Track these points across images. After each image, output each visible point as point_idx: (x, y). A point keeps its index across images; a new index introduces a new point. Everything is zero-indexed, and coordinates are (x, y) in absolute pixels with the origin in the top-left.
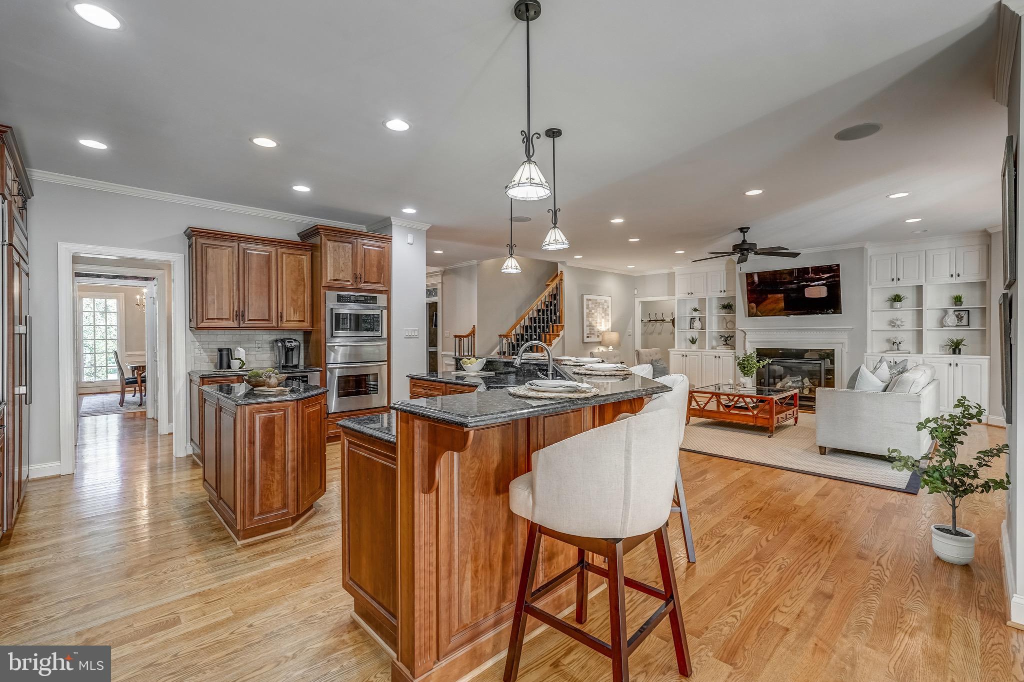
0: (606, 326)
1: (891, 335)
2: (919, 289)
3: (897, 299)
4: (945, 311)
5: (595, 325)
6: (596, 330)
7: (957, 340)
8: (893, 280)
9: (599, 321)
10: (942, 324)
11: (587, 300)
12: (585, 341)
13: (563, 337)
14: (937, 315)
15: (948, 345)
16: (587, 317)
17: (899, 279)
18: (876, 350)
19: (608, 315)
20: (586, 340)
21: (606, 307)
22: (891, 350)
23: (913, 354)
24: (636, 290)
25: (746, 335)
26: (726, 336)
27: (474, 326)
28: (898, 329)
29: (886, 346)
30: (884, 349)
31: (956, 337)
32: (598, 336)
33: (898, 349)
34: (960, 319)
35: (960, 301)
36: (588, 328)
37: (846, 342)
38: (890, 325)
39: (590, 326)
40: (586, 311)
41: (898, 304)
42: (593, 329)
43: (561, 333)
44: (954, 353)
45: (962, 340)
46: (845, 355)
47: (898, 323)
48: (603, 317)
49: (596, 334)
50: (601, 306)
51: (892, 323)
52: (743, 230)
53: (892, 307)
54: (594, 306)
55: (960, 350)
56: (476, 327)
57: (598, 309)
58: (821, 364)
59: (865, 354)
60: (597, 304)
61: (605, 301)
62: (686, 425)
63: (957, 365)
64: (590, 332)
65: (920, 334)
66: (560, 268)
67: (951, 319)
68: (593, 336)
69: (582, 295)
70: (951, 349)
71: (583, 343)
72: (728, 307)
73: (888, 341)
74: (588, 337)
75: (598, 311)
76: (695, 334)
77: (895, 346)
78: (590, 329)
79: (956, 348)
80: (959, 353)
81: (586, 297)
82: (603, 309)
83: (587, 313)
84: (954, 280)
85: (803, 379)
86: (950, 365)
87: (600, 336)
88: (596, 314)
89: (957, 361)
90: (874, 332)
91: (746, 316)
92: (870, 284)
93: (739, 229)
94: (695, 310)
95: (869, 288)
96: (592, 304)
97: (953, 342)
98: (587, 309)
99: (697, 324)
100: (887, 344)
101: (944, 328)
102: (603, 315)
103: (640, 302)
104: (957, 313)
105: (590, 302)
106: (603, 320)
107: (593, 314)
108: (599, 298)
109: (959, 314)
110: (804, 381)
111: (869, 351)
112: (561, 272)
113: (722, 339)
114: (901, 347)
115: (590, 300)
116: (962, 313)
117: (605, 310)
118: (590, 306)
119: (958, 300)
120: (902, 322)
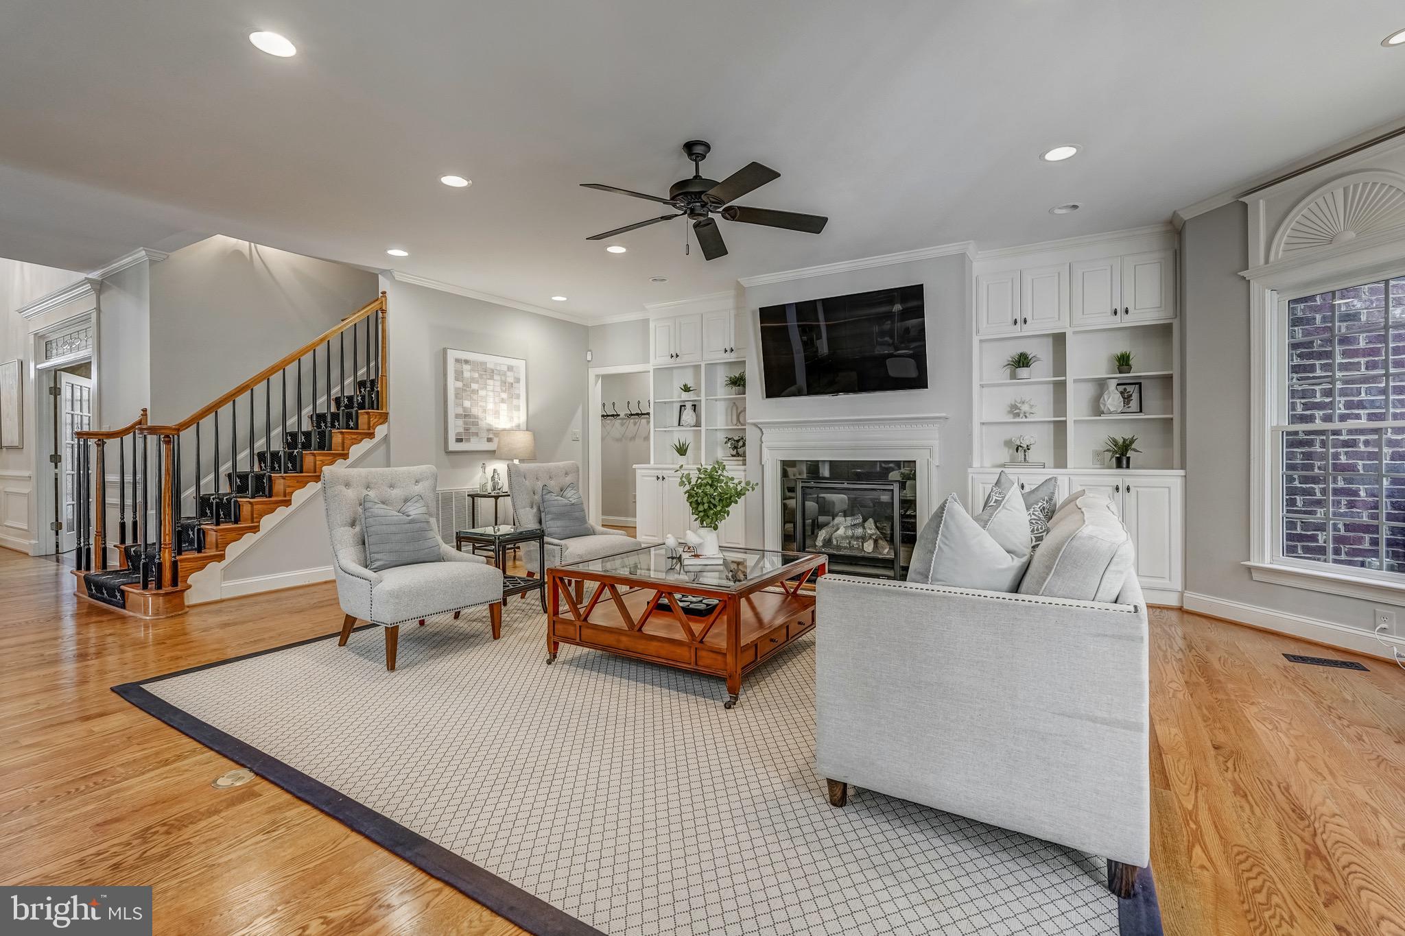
0: (511, 419)
1: (1013, 433)
2: (1059, 340)
3: (1023, 361)
4: (1101, 384)
5: (480, 415)
6: (483, 424)
7: (1125, 440)
8: (1016, 322)
9: (490, 406)
10: (1097, 411)
11: (457, 361)
12: (451, 449)
13: (386, 439)
14: (1088, 391)
15: (1108, 451)
16: (457, 396)
17: (1025, 321)
18: (987, 463)
19: (518, 397)
20: (453, 446)
21: (511, 380)
22: (1013, 462)
23: (1050, 468)
24: (589, 353)
25: (763, 434)
26: (736, 438)
27: (145, 410)
28: (1024, 420)
29: (1004, 455)
30: (1002, 461)
31: (1121, 434)
32: (489, 440)
33: (1025, 459)
34: (1127, 399)
35: (1128, 365)
36: (460, 422)
37: (936, 443)
38: (1010, 412)
39: (466, 416)
40: (452, 384)
41: (1023, 372)
42: (476, 424)
43: (381, 431)
44: (1119, 466)
45: (1132, 441)
46: (934, 473)
47: (1025, 408)
48: (503, 401)
49: (485, 435)
50: (496, 377)
51: (1014, 410)
52: (693, 149)
53: (1013, 376)
54: (476, 375)
55: (1128, 459)
56: (149, 413)
57: (490, 382)
58: (893, 490)
59: (970, 470)
60: (487, 373)
61: (510, 368)
62: (549, 662)
63: (1128, 489)
64: (467, 429)
65: (1060, 428)
66: (384, 284)
67: (1113, 400)
68: (473, 439)
69: (445, 351)
70: (1114, 459)
71: (449, 453)
72: (738, 382)
73: (1008, 443)
74: (459, 440)
75: (490, 388)
76: (685, 436)
77: (1021, 454)
78: (465, 423)
79: (1121, 455)
80: (1128, 467)
81: (452, 355)
82: (504, 383)
83: (457, 389)
84: (1117, 322)
85: (865, 520)
86: (1117, 489)
87: (496, 440)
88: (482, 393)
89: (1128, 481)
90: (984, 427)
91: (763, 397)
92: (978, 332)
93: (683, 147)
94: (686, 389)
95: (976, 340)
96: (471, 371)
97: (1115, 442)
98: (457, 379)
99: (688, 416)
100: (1006, 450)
101: (1103, 417)
102: (504, 396)
103: (597, 376)
104: (1121, 388)
105: (466, 367)
106: (504, 406)
107: (475, 392)
108: (491, 361)
109: (1125, 389)
110: (866, 525)
111: (976, 464)
112: (384, 293)
113: (729, 445)
114: (1031, 455)
115: (467, 362)
116: (1129, 388)
117: (509, 387)
118: (467, 374)
119: (1123, 362)
120: (1031, 406)
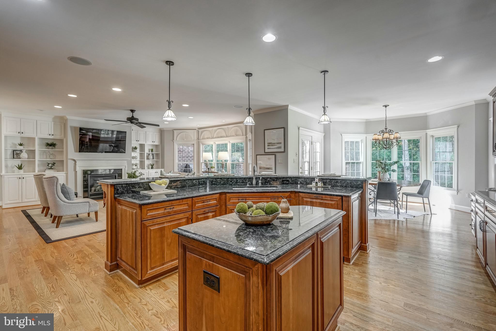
8: (137, 141)
25: (76, 162)
37: (126, 165)
41: (136, 150)
46: (126, 171)
52: (132, 111)
55: (153, 167)
58: (116, 176)
77: (136, 167)
84: (153, 143)
93: (130, 110)
120: (137, 157)
